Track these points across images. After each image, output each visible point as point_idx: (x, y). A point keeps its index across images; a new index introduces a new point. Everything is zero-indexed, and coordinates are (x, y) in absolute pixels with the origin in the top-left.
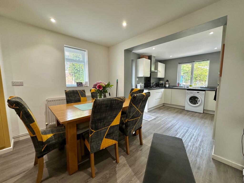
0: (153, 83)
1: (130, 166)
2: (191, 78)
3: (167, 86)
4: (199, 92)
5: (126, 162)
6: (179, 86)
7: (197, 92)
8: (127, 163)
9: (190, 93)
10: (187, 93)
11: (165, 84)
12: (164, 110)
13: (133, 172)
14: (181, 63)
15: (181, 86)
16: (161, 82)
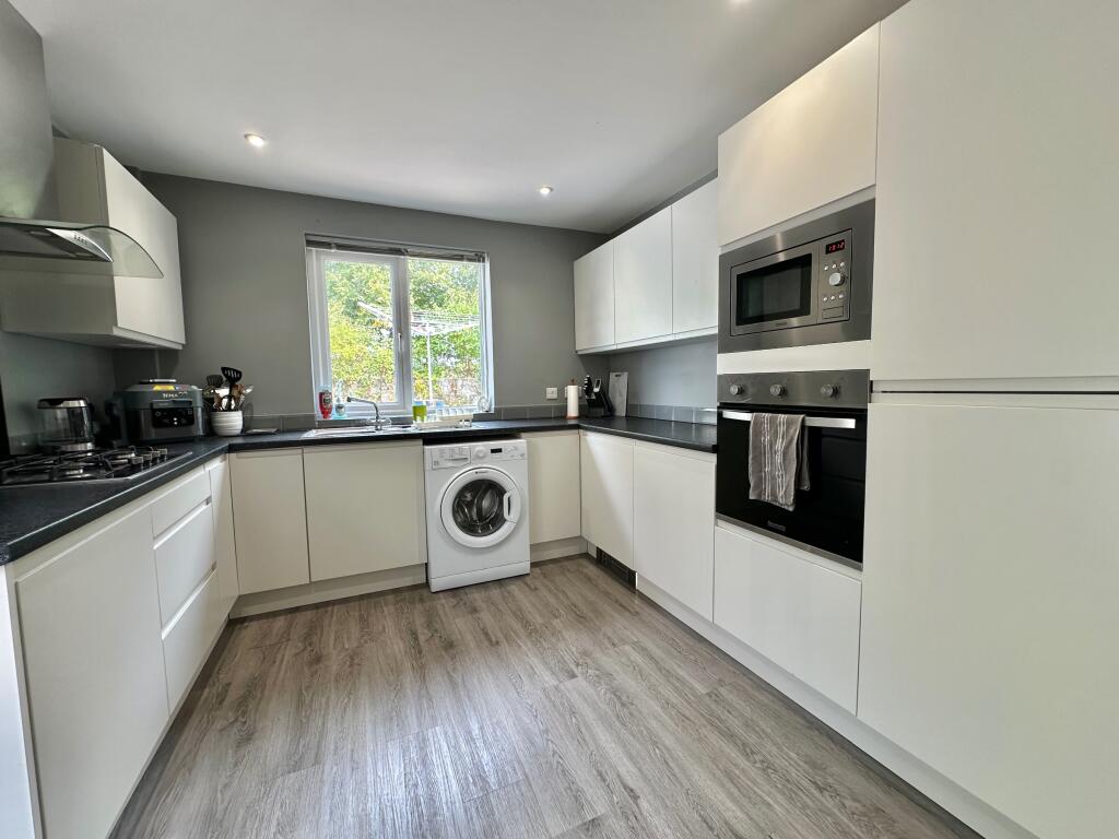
0: (54, 403)
2: (403, 360)
3: (234, 421)
4: (499, 451)
6: (334, 416)
7: (493, 451)
9: (450, 464)
10: (437, 463)
11: (211, 406)
12: (300, 704)
14: (328, 245)
15: (345, 417)
16: (165, 390)
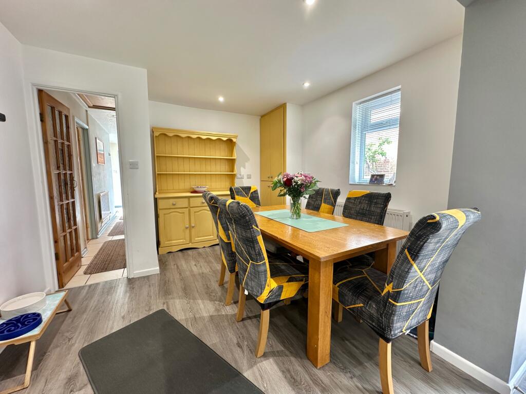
1: (211, 316)
5: (223, 313)
8: (220, 314)
13: (200, 317)
